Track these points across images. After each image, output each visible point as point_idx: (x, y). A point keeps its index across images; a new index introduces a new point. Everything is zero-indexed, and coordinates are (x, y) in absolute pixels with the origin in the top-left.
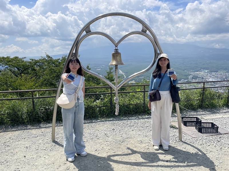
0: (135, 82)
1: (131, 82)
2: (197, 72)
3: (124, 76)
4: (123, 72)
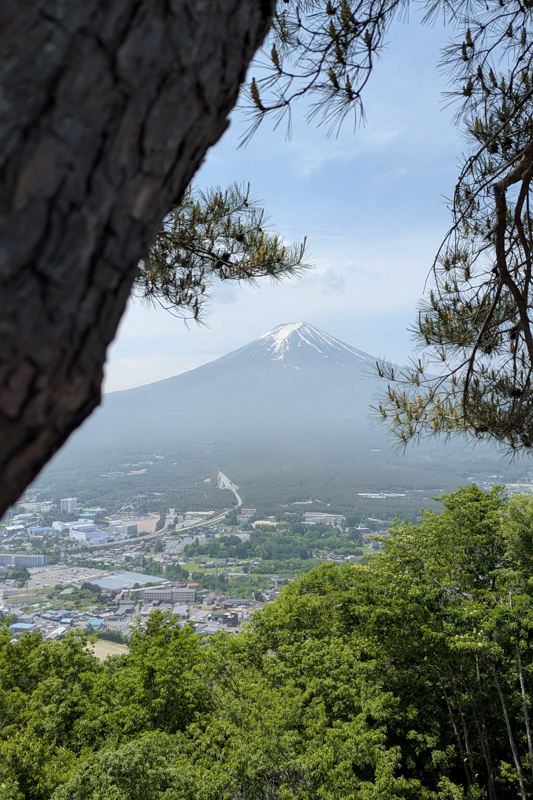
0: (275, 524)
1: (261, 522)
2: (514, 481)
3: (235, 498)
4: (233, 481)
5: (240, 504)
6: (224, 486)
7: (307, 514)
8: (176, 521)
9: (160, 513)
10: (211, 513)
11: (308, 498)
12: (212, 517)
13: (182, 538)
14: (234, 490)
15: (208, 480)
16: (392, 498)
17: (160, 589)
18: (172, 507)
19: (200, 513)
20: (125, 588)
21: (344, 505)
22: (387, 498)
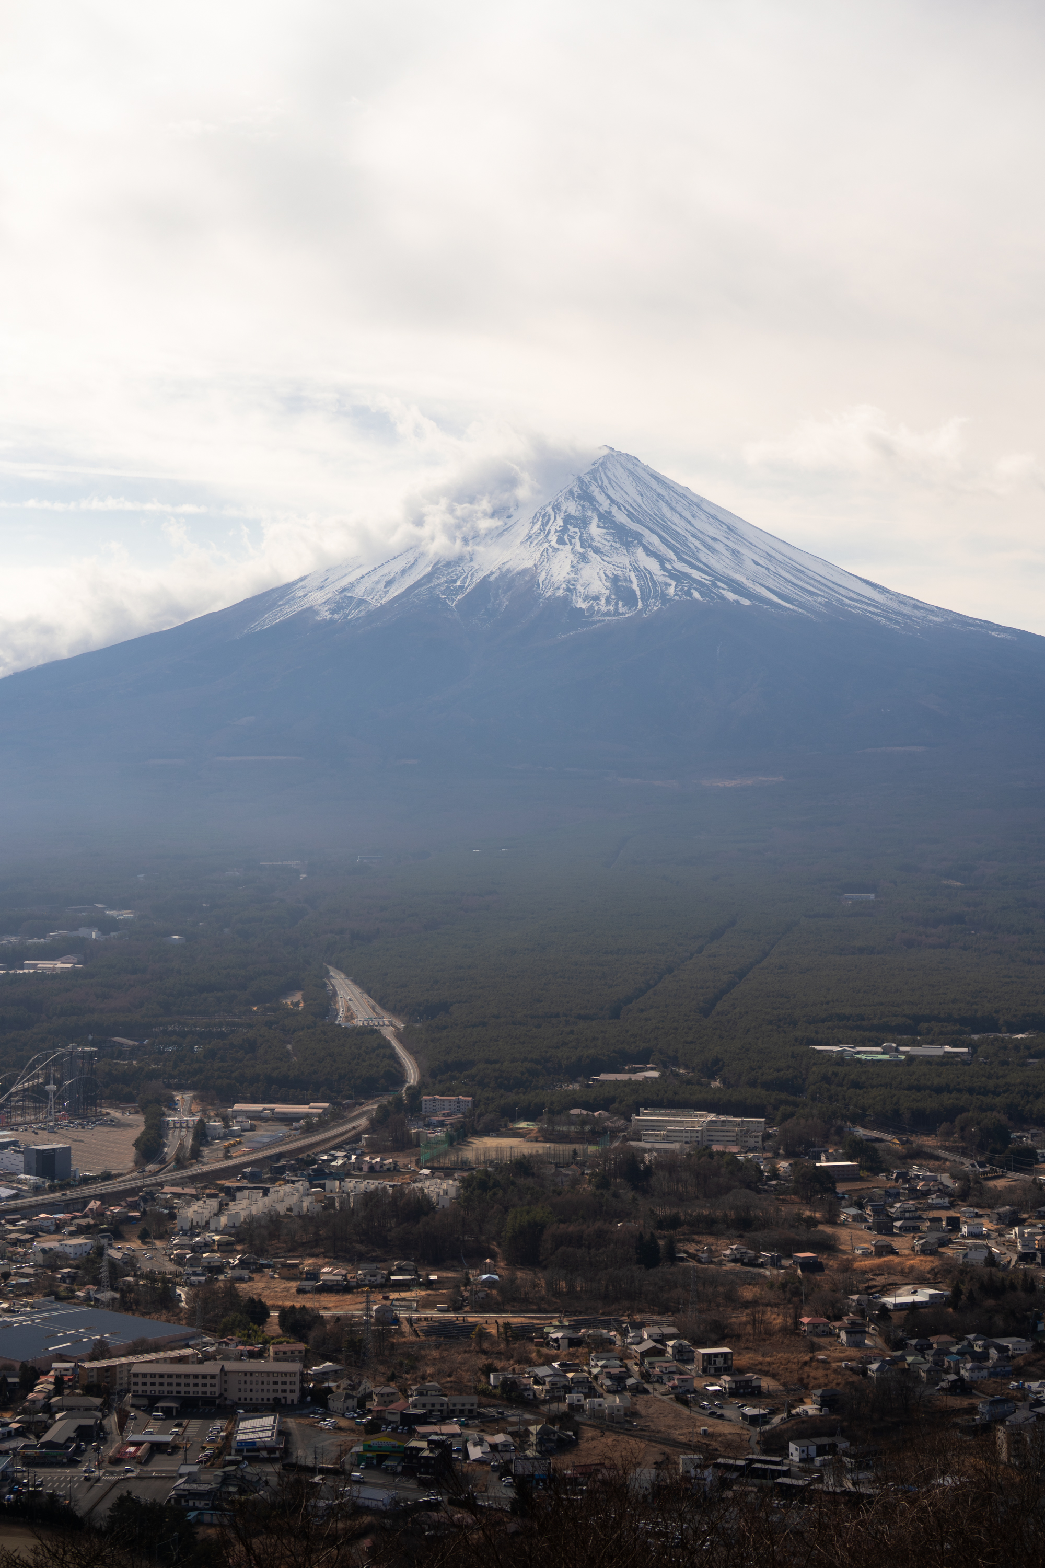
0: (539, 1148)
1: (491, 1142)
3: (394, 1057)
4: (383, 1001)
5: (413, 1076)
6: (350, 1017)
7: (645, 1115)
8: (202, 1135)
9: (143, 1108)
10: (317, 1108)
11: (642, 1059)
12: (323, 1123)
13: (231, 1194)
14: (388, 1033)
15: (298, 997)
16: (928, 1061)
17: (181, 1360)
18: (181, 1088)
19: (281, 1108)
20: (61, 1357)
21: (768, 1086)
22: (911, 1059)
